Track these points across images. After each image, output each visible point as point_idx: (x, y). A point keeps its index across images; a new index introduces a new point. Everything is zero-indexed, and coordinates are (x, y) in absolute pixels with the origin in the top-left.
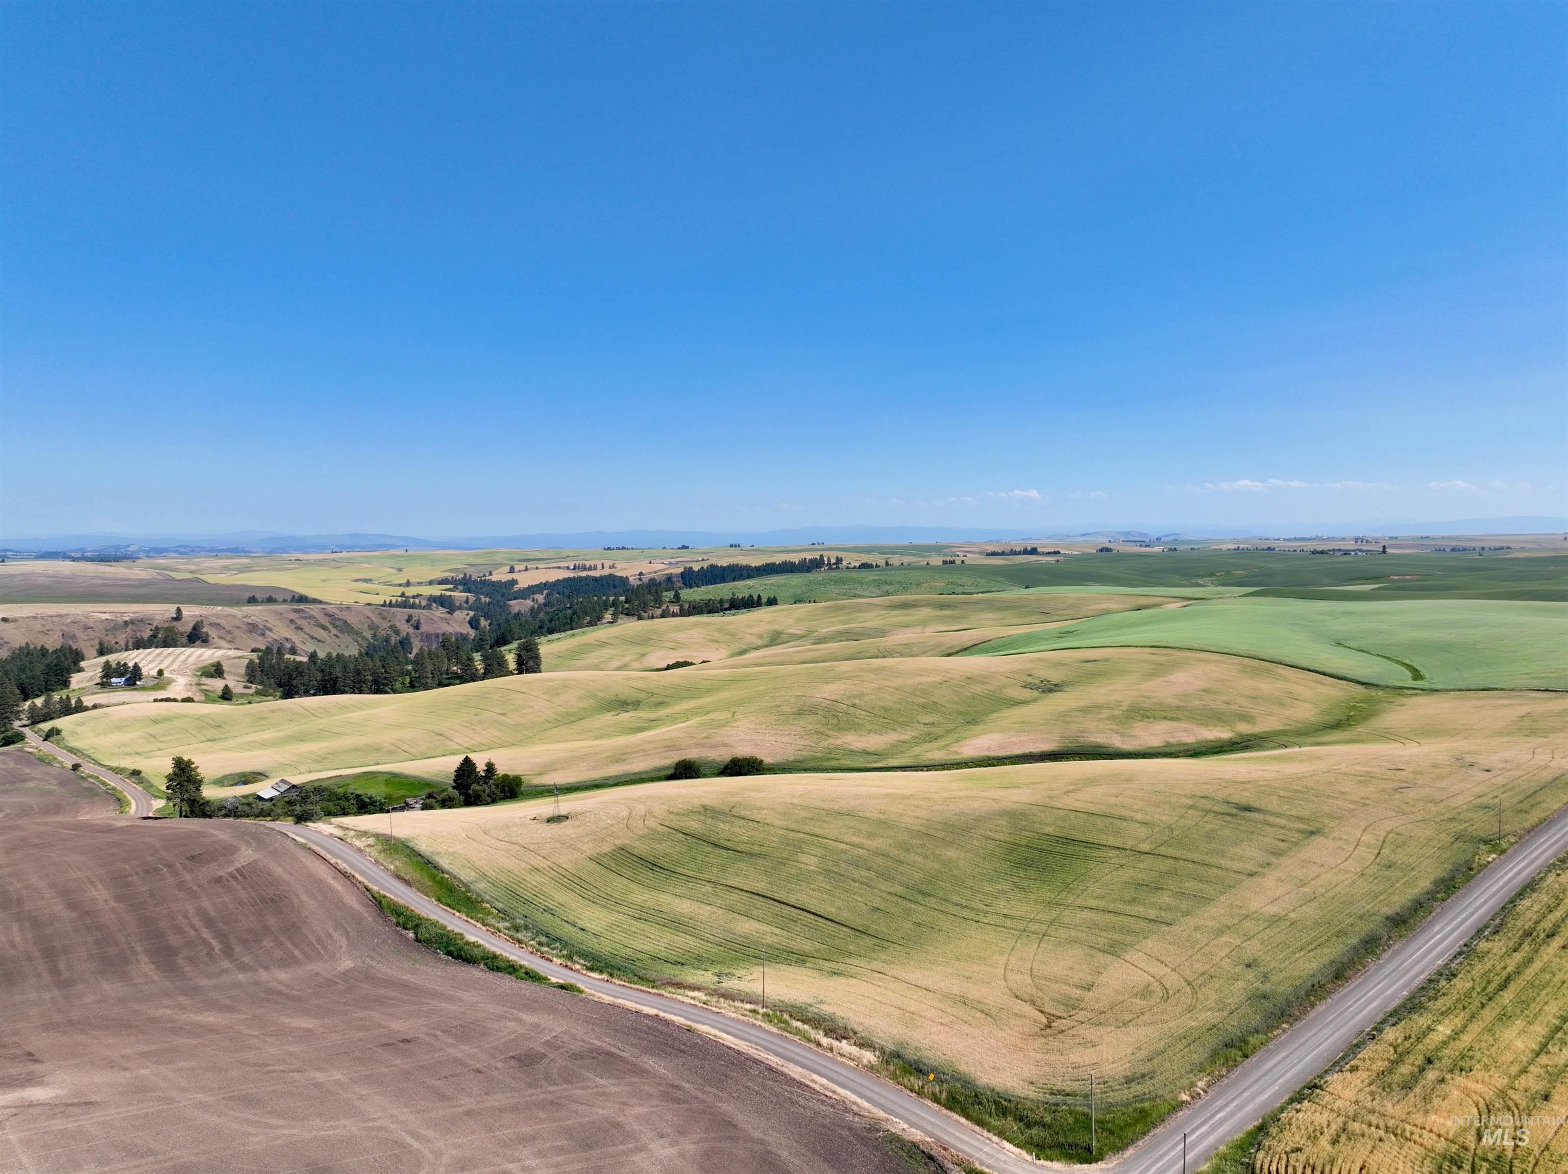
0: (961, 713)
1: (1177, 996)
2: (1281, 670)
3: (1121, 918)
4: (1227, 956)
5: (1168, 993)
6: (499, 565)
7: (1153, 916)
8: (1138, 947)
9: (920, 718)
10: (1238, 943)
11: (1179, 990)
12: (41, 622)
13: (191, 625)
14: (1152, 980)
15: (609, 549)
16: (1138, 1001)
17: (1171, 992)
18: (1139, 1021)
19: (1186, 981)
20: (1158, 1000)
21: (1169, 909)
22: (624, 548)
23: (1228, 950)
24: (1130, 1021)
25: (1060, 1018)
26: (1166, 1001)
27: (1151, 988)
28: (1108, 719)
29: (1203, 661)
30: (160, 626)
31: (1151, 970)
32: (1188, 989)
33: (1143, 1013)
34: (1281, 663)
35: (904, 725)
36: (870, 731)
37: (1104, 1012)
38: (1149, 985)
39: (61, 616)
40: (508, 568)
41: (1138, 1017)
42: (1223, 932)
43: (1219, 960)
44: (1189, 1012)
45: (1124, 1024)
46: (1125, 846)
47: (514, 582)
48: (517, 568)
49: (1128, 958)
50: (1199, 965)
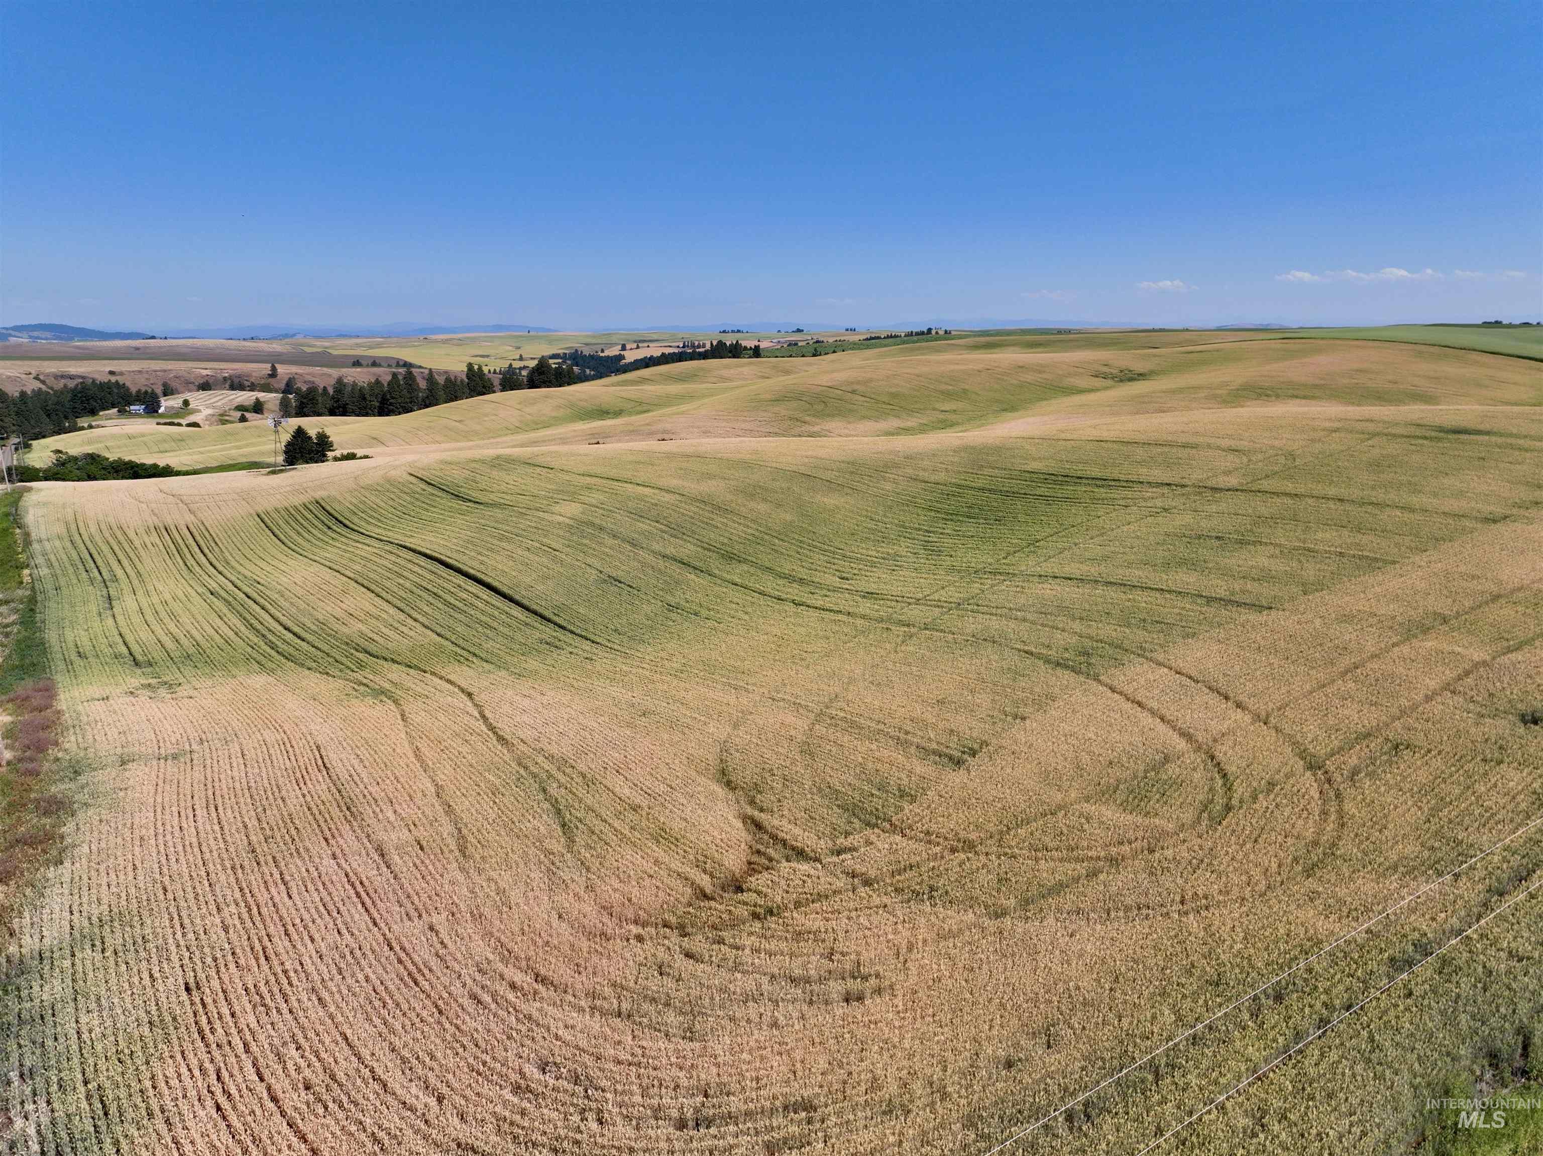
0: (997, 401)
1: (1263, 802)
2: (1474, 356)
3: (1138, 595)
4: (1449, 688)
5: (1229, 788)
6: (612, 345)
7: (1222, 593)
8: (1161, 657)
9: (937, 406)
10: (1478, 655)
11: (1271, 784)
12: (147, 376)
13: (285, 382)
14: (1181, 744)
15: (724, 332)
16: (1109, 813)
17: (1240, 790)
18: (1094, 890)
19: (1303, 754)
20: (1188, 816)
21: (1265, 577)
22: (739, 331)
23: (1450, 675)
24: (1059, 888)
25: (801, 854)
26: (1216, 821)
27: (1172, 770)
28: (1206, 398)
29: (1358, 347)
30: (256, 382)
31: (1187, 718)
32: (1309, 783)
33: (1114, 862)
34: (1475, 350)
35: (911, 412)
36: (864, 417)
37: (970, 846)
38: (1167, 759)
39: (165, 371)
40: (620, 347)
41: (1093, 874)
42: (1426, 630)
43: (1419, 698)
44: (1309, 872)
45: (1025, 903)
46: (1185, 481)
47: (621, 357)
48: (628, 347)
49: (1119, 678)
50: (1350, 711)
